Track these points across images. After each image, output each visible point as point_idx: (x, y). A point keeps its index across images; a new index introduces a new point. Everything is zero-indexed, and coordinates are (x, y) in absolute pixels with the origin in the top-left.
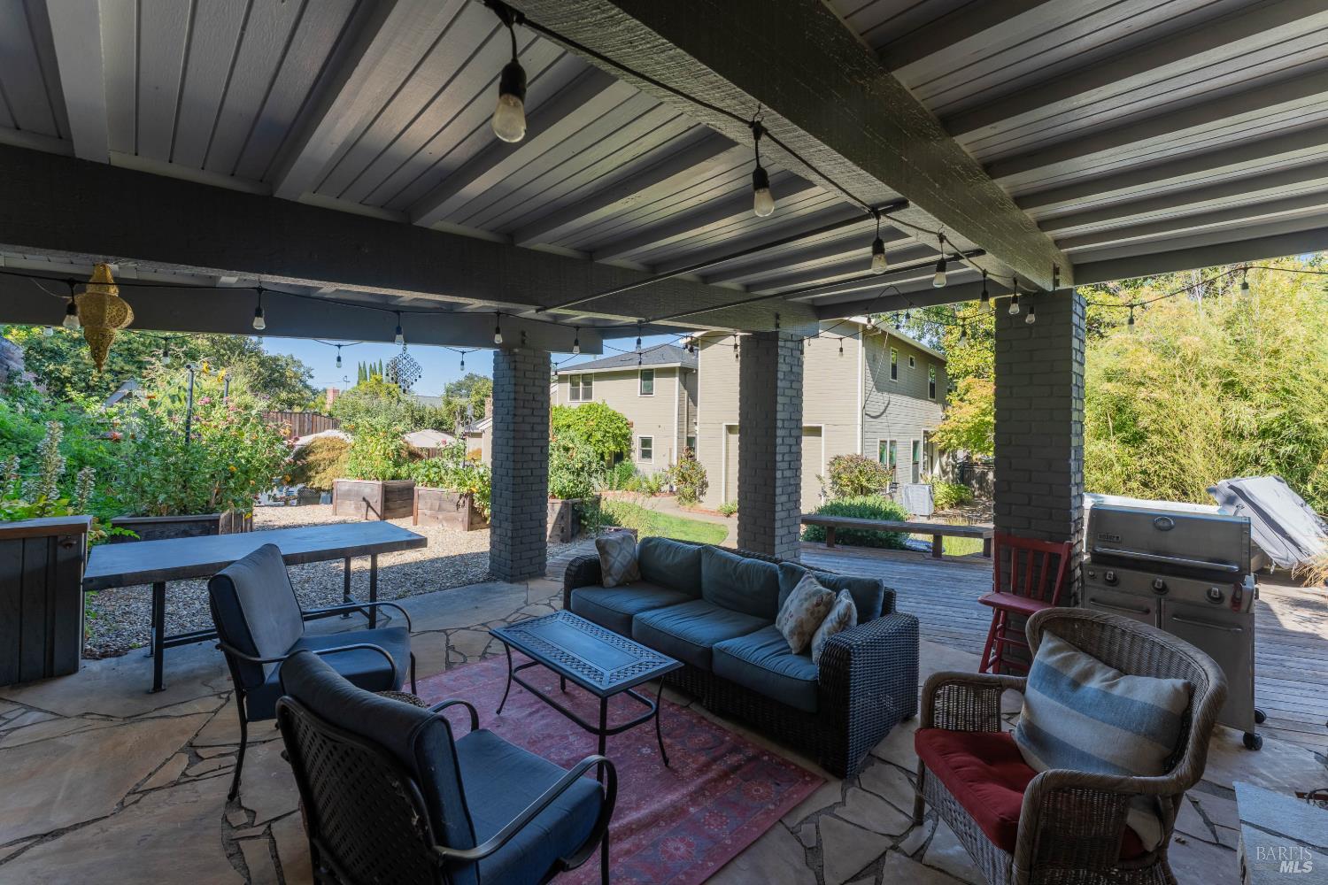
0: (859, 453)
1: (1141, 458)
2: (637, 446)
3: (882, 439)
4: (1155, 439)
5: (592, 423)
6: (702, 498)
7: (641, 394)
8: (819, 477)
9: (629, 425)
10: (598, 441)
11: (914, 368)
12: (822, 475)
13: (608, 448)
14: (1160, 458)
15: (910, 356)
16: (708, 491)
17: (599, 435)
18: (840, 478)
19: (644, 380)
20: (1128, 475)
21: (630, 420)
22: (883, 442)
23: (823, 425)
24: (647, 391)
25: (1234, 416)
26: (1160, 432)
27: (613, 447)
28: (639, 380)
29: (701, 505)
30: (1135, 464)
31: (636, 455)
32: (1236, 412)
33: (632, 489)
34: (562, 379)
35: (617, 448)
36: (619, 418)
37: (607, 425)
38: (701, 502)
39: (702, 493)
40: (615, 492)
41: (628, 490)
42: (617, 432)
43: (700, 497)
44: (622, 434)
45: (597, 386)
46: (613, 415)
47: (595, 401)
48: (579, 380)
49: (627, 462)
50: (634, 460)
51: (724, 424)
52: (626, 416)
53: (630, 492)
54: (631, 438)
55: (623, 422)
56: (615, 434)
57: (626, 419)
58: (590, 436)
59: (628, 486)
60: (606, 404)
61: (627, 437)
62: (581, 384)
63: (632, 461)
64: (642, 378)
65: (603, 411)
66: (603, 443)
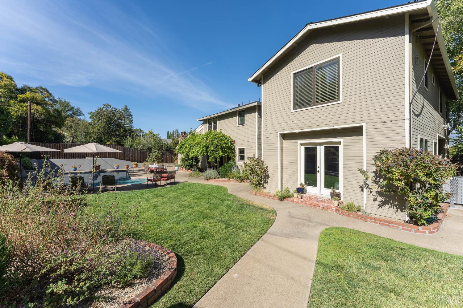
0: (408, 146)
2: (237, 153)
3: (421, 137)
5: (209, 141)
6: (265, 185)
7: (239, 125)
8: (362, 171)
9: (233, 142)
10: (213, 151)
12: (365, 169)
13: (218, 154)
16: (269, 180)
17: (212, 147)
18: (389, 172)
19: (240, 117)
21: (234, 139)
22: (421, 140)
23: (364, 125)
24: (242, 123)
27: (221, 154)
28: (238, 117)
29: (265, 190)
31: (237, 158)
33: (233, 178)
34: (205, 121)
35: (224, 154)
36: (227, 139)
37: (217, 142)
38: (264, 188)
39: (266, 182)
40: (223, 179)
41: (230, 178)
42: (224, 145)
43: (265, 184)
44: (228, 147)
45: (219, 123)
46: (223, 136)
47: (218, 131)
48: (211, 121)
49: (231, 162)
50: (236, 161)
51: (279, 133)
52: (231, 138)
53: (231, 179)
54: (234, 149)
55: (230, 141)
56: (223, 147)
57: (232, 139)
58: (208, 148)
59: (231, 176)
60: (223, 132)
61: (231, 148)
62: (212, 123)
63: (235, 162)
64: (239, 116)
65: (217, 134)
66: (216, 152)
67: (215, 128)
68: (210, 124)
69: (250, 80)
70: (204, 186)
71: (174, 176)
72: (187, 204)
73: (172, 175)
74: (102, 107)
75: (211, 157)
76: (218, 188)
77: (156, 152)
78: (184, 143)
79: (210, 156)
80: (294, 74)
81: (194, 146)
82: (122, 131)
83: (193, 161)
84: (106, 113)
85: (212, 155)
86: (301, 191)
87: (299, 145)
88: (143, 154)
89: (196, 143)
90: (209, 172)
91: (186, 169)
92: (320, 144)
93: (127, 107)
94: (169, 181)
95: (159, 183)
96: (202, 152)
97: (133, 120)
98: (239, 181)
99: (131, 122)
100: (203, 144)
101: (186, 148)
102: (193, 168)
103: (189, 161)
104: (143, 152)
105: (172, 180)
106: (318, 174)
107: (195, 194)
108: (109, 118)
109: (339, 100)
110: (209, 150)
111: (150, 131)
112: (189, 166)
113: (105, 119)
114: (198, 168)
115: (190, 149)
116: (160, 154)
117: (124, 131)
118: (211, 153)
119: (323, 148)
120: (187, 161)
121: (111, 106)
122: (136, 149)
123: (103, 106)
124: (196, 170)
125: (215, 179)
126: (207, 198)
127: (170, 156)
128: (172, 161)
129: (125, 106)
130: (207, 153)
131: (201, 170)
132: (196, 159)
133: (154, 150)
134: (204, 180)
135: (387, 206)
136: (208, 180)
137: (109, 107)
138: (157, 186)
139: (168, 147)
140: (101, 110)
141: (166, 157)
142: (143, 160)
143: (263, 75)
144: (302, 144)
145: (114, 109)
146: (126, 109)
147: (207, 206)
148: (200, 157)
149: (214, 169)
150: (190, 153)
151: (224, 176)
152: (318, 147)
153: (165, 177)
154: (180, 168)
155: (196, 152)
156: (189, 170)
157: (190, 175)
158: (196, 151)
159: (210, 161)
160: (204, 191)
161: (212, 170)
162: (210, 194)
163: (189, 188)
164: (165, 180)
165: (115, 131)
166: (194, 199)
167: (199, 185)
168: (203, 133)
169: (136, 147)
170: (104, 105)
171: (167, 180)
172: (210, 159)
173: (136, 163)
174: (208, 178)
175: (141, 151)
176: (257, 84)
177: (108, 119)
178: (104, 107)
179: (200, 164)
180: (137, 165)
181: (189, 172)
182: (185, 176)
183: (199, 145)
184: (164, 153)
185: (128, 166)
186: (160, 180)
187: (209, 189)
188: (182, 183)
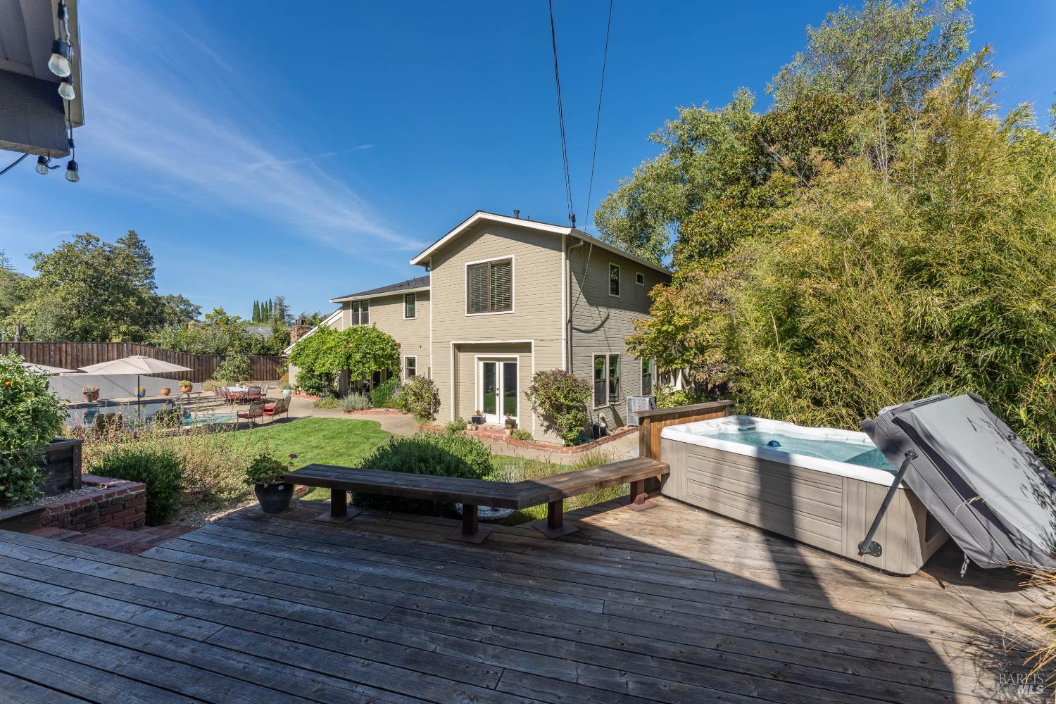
0: (563, 368)
1: (811, 368)
2: (403, 365)
3: (599, 354)
4: (825, 345)
5: (351, 345)
6: (436, 416)
7: (406, 317)
9: (396, 346)
10: (358, 362)
11: (643, 285)
13: (369, 368)
14: (832, 369)
15: (637, 273)
16: (440, 409)
17: (358, 357)
19: (409, 304)
20: (798, 390)
21: (397, 342)
22: (601, 358)
23: (532, 341)
24: (411, 314)
25: (918, 311)
26: (830, 335)
27: (374, 367)
28: (404, 303)
29: (435, 423)
30: (805, 378)
31: (403, 374)
32: (922, 304)
33: (394, 407)
34: (346, 306)
35: (379, 368)
36: (384, 340)
37: (367, 347)
38: (434, 419)
39: (436, 411)
40: (378, 410)
41: (390, 408)
42: (380, 352)
43: (435, 414)
44: (386, 354)
45: (372, 310)
46: (378, 337)
47: (370, 325)
48: (359, 306)
49: (392, 381)
50: (402, 379)
51: (451, 343)
52: (394, 338)
53: (390, 410)
54: (398, 358)
55: (390, 344)
56: (378, 355)
57: (394, 341)
58: (349, 357)
59: (391, 404)
60: (378, 327)
61: (392, 357)
62: (360, 309)
63: (400, 380)
64: (406, 302)
65: (366, 334)
66: (364, 364)
67: (365, 320)
68: (356, 310)
69: (413, 262)
70: (340, 422)
71: (286, 407)
72: (315, 444)
73: (283, 406)
74: (73, 241)
75: (356, 374)
76: (366, 423)
77: (236, 360)
78: (305, 347)
79: (355, 372)
80: (468, 266)
81: (323, 354)
82: (132, 302)
83: (321, 378)
84: (85, 258)
85: (358, 370)
86: (477, 420)
87: (476, 359)
88: (204, 363)
89: (327, 349)
90: (353, 398)
91: (307, 394)
92: (499, 360)
93: (136, 235)
94: (277, 417)
95: (258, 420)
96: (338, 365)
97: (153, 270)
98: (404, 412)
99: (150, 274)
100: (341, 350)
101: (307, 356)
102: (322, 391)
103: (314, 380)
104: (204, 358)
105: (284, 415)
106: (497, 398)
107: (326, 432)
108: (96, 270)
109: (511, 310)
110: (352, 362)
111: (216, 311)
112: (313, 388)
113: (84, 273)
114: (332, 392)
115: (316, 358)
116: (244, 362)
117: (138, 304)
118: (355, 366)
119: (502, 364)
120: (310, 379)
121: (98, 240)
122: (186, 352)
123: (75, 239)
124: (329, 395)
125: (362, 409)
126: (345, 436)
127: (269, 366)
128: (274, 376)
129: (130, 231)
130: (349, 366)
131: (338, 395)
132: (329, 377)
133: (231, 352)
134: (342, 412)
135: (551, 430)
136: (349, 412)
137: (94, 242)
138: (255, 425)
139: (263, 348)
140: (70, 247)
141: (259, 368)
142: (204, 376)
143: (432, 257)
144: (480, 359)
145: (107, 248)
146: (133, 241)
147: (344, 445)
148: (336, 371)
149: (361, 394)
150: (316, 364)
151: (379, 405)
152: (497, 363)
153: (272, 410)
154: (293, 391)
155: (327, 365)
156: (315, 396)
157: (316, 406)
158: (328, 362)
159: (353, 379)
160: (341, 428)
161: (357, 394)
162: (350, 431)
163: (317, 425)
164: (270, 415)
165: (112, 304)
166: (324, 439)
167: (333, 420)
168: (342, 329)
169: (185, 348)
170: (80, 237)
171: (274, 414)
172: (354, 377)
173: (188, 382)
174: (351, 409)
175: (198, 358)
176: (424, 268)
177: (90, 272)
178: (78, 242)
179: (335, 384)
180: (191, 386)
181: (314, 399)
182: (307, 406)
183: (333, 352)
184: (255, 361)
185: (169, 389)
186: (261, 415)
187: (349, 425)
188: (302, 418)
